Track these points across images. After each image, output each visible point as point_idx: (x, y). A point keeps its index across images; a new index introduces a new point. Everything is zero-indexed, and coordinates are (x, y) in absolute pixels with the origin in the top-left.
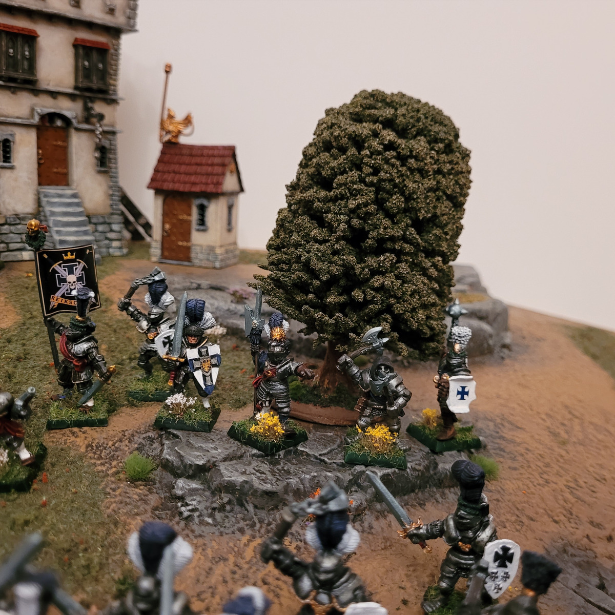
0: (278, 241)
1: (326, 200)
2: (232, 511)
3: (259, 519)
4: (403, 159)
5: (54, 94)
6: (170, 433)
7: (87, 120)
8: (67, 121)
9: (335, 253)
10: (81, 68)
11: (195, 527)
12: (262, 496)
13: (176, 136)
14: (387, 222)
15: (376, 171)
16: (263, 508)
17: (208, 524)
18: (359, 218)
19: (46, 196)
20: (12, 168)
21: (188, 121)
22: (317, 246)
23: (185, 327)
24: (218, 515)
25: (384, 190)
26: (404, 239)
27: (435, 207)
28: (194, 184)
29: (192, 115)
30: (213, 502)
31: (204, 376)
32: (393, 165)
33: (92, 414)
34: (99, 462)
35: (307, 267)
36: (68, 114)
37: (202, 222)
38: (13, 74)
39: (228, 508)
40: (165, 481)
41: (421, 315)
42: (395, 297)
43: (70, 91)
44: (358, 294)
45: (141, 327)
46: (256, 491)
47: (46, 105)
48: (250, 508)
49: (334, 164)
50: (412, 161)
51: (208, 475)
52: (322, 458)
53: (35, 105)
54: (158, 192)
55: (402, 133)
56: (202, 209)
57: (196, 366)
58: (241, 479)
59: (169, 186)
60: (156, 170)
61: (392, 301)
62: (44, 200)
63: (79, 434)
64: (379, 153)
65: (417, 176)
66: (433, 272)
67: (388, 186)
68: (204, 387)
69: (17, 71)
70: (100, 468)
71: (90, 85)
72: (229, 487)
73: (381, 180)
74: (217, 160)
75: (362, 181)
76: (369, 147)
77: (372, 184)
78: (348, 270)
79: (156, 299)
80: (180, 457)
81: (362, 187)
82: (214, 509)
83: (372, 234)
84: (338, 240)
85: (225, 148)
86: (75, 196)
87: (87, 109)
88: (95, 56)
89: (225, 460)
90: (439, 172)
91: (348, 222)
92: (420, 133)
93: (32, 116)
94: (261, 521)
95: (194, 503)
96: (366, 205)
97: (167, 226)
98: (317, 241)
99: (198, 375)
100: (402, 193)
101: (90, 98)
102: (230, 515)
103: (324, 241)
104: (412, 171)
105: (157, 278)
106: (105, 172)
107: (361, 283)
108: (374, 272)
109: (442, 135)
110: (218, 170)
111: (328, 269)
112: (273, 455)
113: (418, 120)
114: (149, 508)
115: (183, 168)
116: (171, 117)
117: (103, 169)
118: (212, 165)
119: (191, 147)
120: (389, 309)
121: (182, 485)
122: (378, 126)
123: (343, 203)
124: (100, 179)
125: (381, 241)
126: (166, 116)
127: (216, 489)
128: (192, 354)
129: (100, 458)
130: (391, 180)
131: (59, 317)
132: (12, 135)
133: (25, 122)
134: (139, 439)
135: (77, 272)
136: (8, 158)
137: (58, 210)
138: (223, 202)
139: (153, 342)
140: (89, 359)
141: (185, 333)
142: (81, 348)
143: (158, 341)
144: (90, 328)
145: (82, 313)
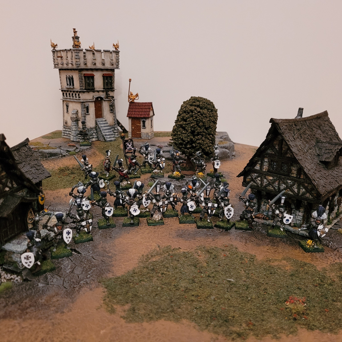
0: (174, 133)
1: (186, 124)
4: (202, 115)
5: (98, 91)
6: (155, 178)
7: (107, 98)
8: (102, 98)
9: (188, 136)
10: (105, 83)
13: (134, 100)
14: (199, 129)
15: (196, 117)
18: (193, 128)
19: (98, 122)
20: (89, 114)
21: (137, 95)
22: (184, 135)
23: (157, 155)
25: (198, 122)
26: (203, 132)
27: (210, 124)
28: (141, 115)
32: (200, 116)
33: (137, 176)
35: (182, 139)
36: (102, 96)
37: (144, 126)
38: (89, 88)
41: (208, 148)
42: (202, 145)
43: (103, 90)
44: (194, 145)
47: (96, 95)
48: (176, 189)
49: (187, 116)
50: (204, 115)
53: (94, 95)
54: (130, 118)
55: (201, 108)
56: (144, 122)
59: (133, 116)
60: (129, 111)
61: (202, 146)
62: (98, 123)
64: (197, 114)
65: (205, 118)
66: (210, 139)
67: (199, 121)
68: (162, 167)
69: (90, 87)
71: (108, 87)
73: (197, 120)
74: (147, 107)
75: (193, 120)
76: (194, 112)
77: (195, 121)
78: (191, 139)
79: (147, 149)
81: (193, 121)
83: (196, 132)
84: (189, 133)
85: (149, 103)
86: (106, 121)
87: (107, 94)
88: (109, 78)
90: (210, 116)
91: (191, 129)
92: (205, 108)
93: (93, 98)
94: (179, 191)
96: (194, 125)
97: (133, 128)
98: (184, 133)
99: (161, 165)
100: (202, 122)
101: (107, 91)
103: (186, 133)
104: (204, 117)
105: (147, 144)
106: (113, 112)
107: (194, 142)
108: (197, 140)
109: (210, 108)
110: (148, 110)
111: (187, 140)
112: (178, 180)
113: (205, 105)
115: (137, 110)
116: (132, 94)
118: (146, 109)
119: (139, 103)
120: (201, 147)
122: (196, 107)
123: (189, 125)
124: (111, 114)
125: (198, 133)
126: (130, 94)
128: (159, 160)
130: (200, 119)
131: (127, 155)
132: (89, 105)
133: (92, 101)
134: (148, 180)
135: (131, 144)
136: (88, 112)
137: (102, 125)
138: (150, 120)
139: (147, 159)
140: (136, 164)
141: (157, 156)
142: (134, 161)
143: (149, 159)
144: (136, 156)
145: (134, 153)
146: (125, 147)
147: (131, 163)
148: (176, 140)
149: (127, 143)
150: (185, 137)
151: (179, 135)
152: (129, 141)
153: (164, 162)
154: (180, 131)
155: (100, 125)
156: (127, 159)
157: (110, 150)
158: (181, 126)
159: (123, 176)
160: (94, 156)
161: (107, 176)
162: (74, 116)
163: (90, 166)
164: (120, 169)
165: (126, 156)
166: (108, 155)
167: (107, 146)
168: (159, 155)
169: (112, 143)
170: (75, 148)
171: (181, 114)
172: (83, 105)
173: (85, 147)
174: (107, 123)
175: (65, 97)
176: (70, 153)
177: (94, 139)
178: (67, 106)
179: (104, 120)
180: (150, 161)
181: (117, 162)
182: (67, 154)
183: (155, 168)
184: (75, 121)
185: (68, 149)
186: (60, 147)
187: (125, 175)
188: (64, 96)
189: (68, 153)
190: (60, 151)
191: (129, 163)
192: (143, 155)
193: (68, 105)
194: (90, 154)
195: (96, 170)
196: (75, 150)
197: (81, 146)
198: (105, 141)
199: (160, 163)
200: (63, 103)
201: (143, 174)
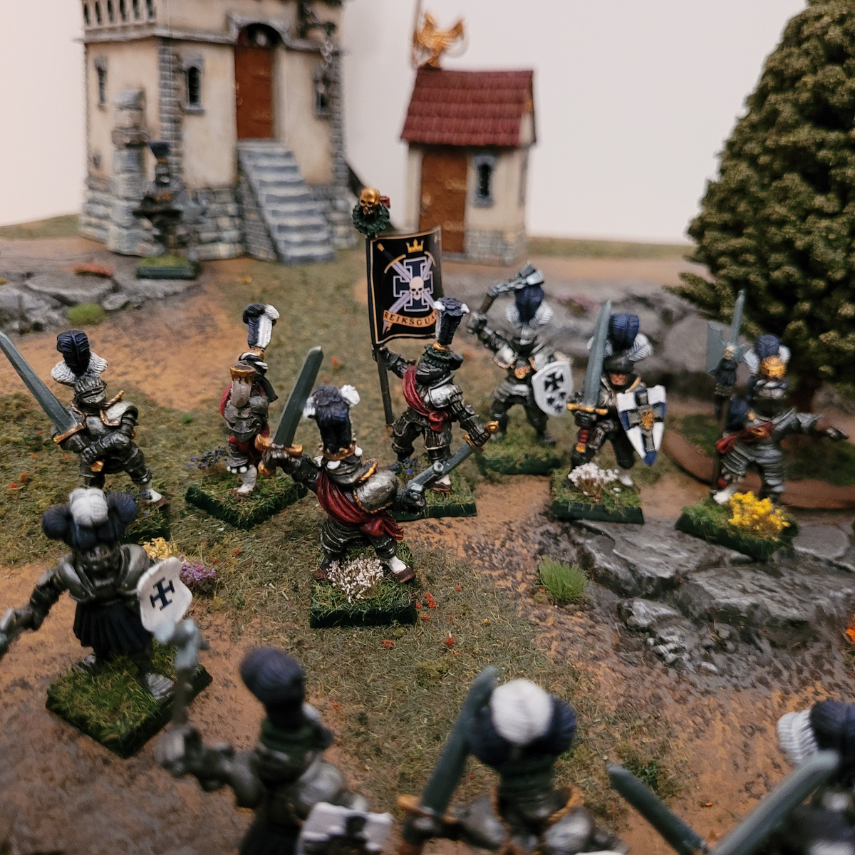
2: (736, 651)
3: (782, 662)
6: (581, 526)
7: (302, 33)
8: (274, 36)
11: (693, 678)
12: (784, 627)
13: (437, 57)
16: (784, 647)
17: (709, 672)
19: (251, 157)
20: (200, 113)
21: (458, 30)
22: (824, 223)
23: (607, 360)
24: (719, 658)
28: (474, 132)
29: (464, 23)
30: (702, 638)
31: (644, 437)
33: (455, 497)
34: (495, 574)
35: (803, 259)
36: (277, 24)
37: (485, 191)
39: (730, 646)
40: (605, 603)
45: (502, 359)
46: (775, 620)
47: (246, 10)
48: (765, 645)
51: (678, 594)
52: (842, 564)
53: (232, 10)
54: (414, 145)
56: (485, 172)
57: (633, 421)
58: (746, 601)
59: (431, 136)
60: (411, 112)
62: (248, 163)
63: (443, 528)
68: (642, 454)
70: (502, 583)
72: (728, 614)
74: (507, 93)
79: (527, 312)
80: (628, 564)
82: (707, 648)
85: (517, 74)
86: (288, 155)
87: (302, 14)
89: (699, 569)
93: (228, 28)
94: (787, 667)
95: (675, 638)
97: (427, 201)
98: (821, 214)
99: (634, 435)
102: (735, 657)
103: (836, 215)
105: (532, 280)
106: (328, 118)
110: (510, 109)
114: (608, 647)
115: (454, 107)
116: (430, 25)
117: (324, 114)
118: (501, 101)
119: (462, 75)
121: (643, 611)
124: (320, 127)
126: (421, 27)
127: (701, 617)
128: (625, 401)
129: (493, 567)
131: (397, 346)
132: (201, 60)
133: (220, 39)
134: (535, 535)
135: (426, 273)
136: (193, 97)
137: (270, 177)
138: (516, 159)
139: (527, 380)
140: (451, 412)
141: (608, 370)
142: (439, 394)
143: (538, 380)
144: (456, 364)
145: (446, 339)
146: (384, 289)
147: (418, 409)
148: (745, 263)
149: (395, 264)
150: (829, 243)
151: (781, 223)
152: (417, 247)
153: (658, 413)
154: (783, 195)
155: (255, 177)
156: (391, 375)
157: (271, 310)
158: (797, 158)
159: (356, 526)
160: (199, 338)
161: (245, 489)
162: (125, 118)
163: (116, 412)
164: (333, 465)
165: (382, 356)
166: (253, 343)
167: (281, 288)
168: (622, 360)
169: (313, 270)
170: (107, 285)
171: (799, 75)
172: (167, 57)
173: (163, 286)
174: (294, 169)
175: (94, 24)
176: (71, 311)
177: (223, 250)
178: (101, 72)
179: (279, 150)
180: (541, 397)
181: (309, 411)
182: (55, 315)
183: (588, 456)
184: (129, 146)
185: (66, 288)
186: (29, 275)
187: (366, 513)
188: (87, 20)
189: (63, 315)
190: (20, 298)
191: (401, 408)
192: (495, 350)
193: (103, 66)
194: (177, 327)
195: (193, 427)
196: (100, 299)
197: (141, 276)
198: (279, 258)
199: (634, 419)
200: (86, 61)
201: (492, 481)
